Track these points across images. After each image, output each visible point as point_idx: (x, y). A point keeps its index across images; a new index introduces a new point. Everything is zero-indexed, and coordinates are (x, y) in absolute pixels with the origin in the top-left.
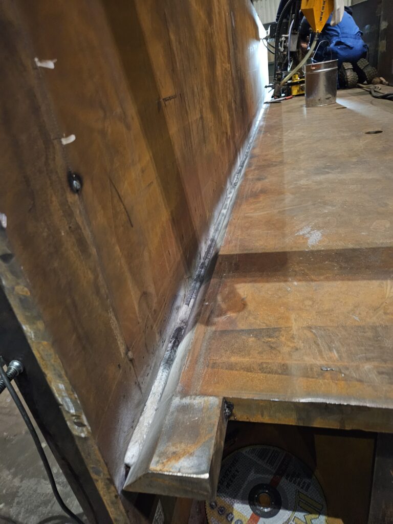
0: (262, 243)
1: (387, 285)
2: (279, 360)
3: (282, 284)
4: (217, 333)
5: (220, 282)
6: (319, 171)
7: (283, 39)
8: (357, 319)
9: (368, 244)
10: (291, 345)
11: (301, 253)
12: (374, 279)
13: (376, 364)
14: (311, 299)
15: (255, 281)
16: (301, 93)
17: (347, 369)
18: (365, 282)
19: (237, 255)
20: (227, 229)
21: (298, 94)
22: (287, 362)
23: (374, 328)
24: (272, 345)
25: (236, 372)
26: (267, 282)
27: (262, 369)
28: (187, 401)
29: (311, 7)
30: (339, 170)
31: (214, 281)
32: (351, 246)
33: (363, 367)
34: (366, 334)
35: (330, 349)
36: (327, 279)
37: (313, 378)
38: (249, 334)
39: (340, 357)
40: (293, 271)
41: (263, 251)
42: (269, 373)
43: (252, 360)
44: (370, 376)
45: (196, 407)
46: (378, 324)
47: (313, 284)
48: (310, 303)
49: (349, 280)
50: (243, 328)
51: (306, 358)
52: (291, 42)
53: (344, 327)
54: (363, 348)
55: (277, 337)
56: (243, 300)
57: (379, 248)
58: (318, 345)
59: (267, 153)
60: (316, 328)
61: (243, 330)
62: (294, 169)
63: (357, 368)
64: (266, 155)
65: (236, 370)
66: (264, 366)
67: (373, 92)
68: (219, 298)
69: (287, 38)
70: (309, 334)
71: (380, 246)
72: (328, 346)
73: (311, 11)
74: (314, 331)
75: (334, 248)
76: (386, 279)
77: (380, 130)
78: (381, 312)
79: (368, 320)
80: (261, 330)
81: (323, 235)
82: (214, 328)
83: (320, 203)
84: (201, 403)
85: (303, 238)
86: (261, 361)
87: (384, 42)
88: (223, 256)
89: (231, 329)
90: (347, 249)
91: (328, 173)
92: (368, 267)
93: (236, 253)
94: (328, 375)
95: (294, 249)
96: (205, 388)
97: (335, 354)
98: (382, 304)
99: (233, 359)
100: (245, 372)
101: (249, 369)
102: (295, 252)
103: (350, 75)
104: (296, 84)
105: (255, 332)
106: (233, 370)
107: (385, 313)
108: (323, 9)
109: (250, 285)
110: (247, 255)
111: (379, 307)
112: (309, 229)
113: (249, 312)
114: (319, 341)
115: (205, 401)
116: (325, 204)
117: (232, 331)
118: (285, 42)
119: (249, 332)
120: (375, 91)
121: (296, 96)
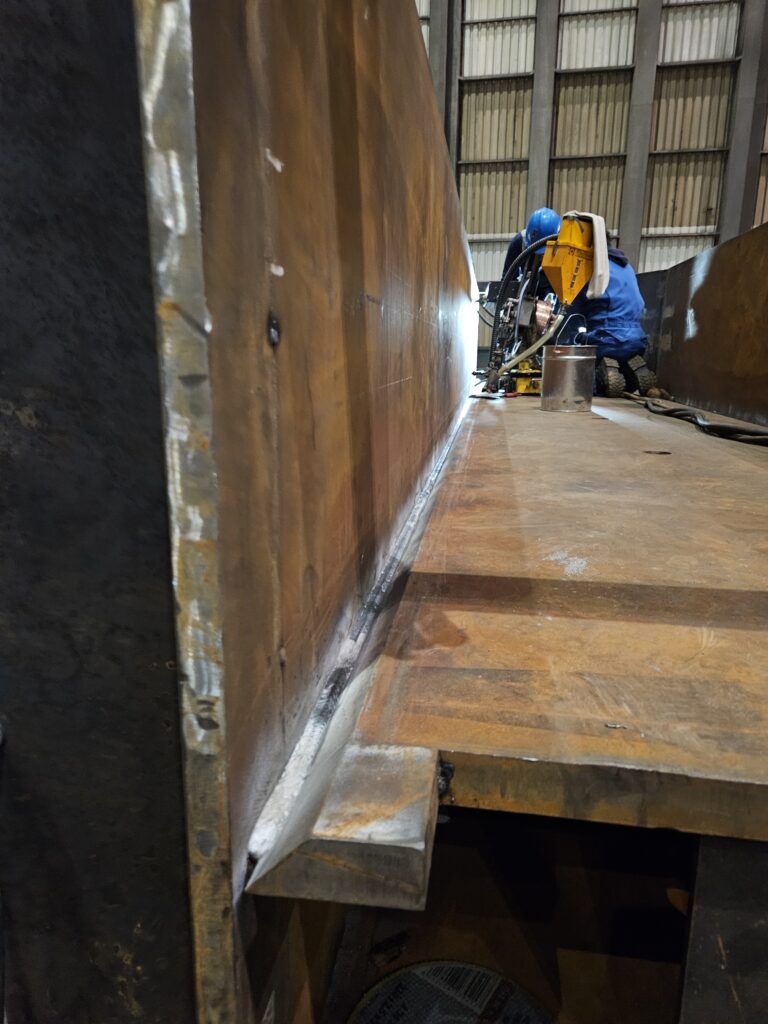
0: (485, 564)
1: (702, 633)
2: (533, 710)
3: (527, 618)
4: (419, 670)
5: (418, 607)
6: (571, 487)
7: (510, 304)
8: (658, 669)
9: (664, 581)
10: (552, 693)
11: (555, 583)
12: (680, 624)
13: (695, 725)
14: (578, 639)
15: (480, 610)
16: (532, 391)
17: (649, 728)
18: (666, 626)
19: (443, 575)
20: (422, 542)
21: (527, 392)
22: (546, 713)
23: (686, 682)
24: (517, 691)
25: (458, 720)
26: (500, 612)
27: (502, 718)
28: (373, 750)
29: (558, 266)
30: (606, 490)
31: (404, 604)
32: (636, 581)
33: (675, 728)
34: (674, 689)
35: (617, 702)
36: (602, 617)
37: (592, 735)
38: (477, 675)
39: (636, 714)
40: (544, 603)
41: (489, 574)
42: (516, 725)
43: (484, 707)
44: (687, 739)
45: (391, 758)
46: (693, 678)
47: (580, 621)
48: (577, 644)
49: (639, 621)
50: (465, 666)
51: (578, 711)
52: (523, 312)
53: (639, 678)
54: (671, 705)
55: (525, 682)
56: (459, 631)
57: (683, 588)
58: (596, 696)
59: (482, 456)
60: (590, 675)
61: (464, 669)
62: (530, 480)
63: (665, 728)
64: (481, 459)
65: (459, 718)
66: (507, 715)
67: (650, 405)
68: (417, 626)
69: (515, 304)
70: (579, 682)
71: (685, 585)
72: (614, 698)
73: (558, 271)
74: (588, 679)
75: (609, 581)
76: (700, 626)
77: (666, 450)
78: (697, 664)
79: (676, 672)
80: (497, 672)
81: (589, 564)
82: (411, 663)
83: (579, 525)
84: (399, 754)
85: (556, 565)
86: (501, 709)
87: (668, 337)
88: (418, 574)
89: (443, 666)
90: (631, 585)
91: (589, 491)
92: (668, 609)
93: (441, 572)
94: (617, 733)
95: (542, 577)
96: (404, 736)
97: (627, 710)
98: (697, 654)
99: (451, 704)
100: (475, 722)
101: (481, 718)
102: (545, 580)
103: (613, 377)
104: (525, 376)
105: (486, 673)
106: (452, 717)
107: (703, 666)
108: (576, 271)
109: (470, 614)
110: (461, 577)
111: (693, 658)
112: (566, 555)
113: (474, 649)
114: (598, 692)
115: (405, 752)
116: (587, 527)
117: (446, 669)
118: (512, 309)
119: (476, 672)
120: (654, 405)
121: (524, 395)
